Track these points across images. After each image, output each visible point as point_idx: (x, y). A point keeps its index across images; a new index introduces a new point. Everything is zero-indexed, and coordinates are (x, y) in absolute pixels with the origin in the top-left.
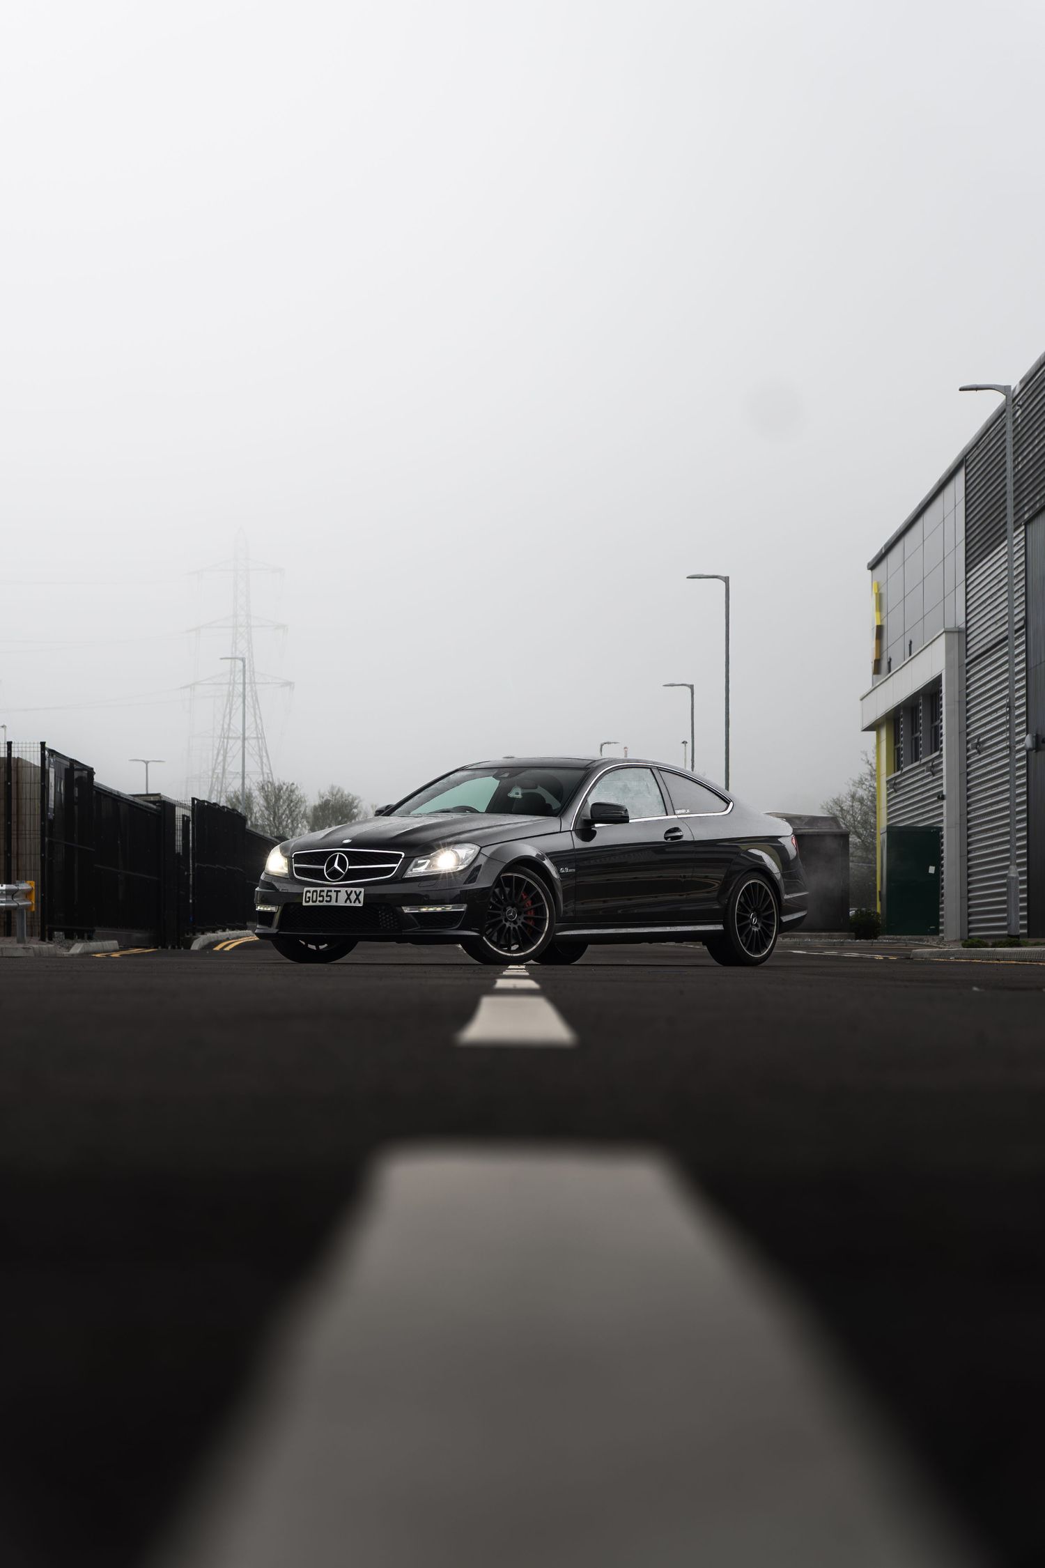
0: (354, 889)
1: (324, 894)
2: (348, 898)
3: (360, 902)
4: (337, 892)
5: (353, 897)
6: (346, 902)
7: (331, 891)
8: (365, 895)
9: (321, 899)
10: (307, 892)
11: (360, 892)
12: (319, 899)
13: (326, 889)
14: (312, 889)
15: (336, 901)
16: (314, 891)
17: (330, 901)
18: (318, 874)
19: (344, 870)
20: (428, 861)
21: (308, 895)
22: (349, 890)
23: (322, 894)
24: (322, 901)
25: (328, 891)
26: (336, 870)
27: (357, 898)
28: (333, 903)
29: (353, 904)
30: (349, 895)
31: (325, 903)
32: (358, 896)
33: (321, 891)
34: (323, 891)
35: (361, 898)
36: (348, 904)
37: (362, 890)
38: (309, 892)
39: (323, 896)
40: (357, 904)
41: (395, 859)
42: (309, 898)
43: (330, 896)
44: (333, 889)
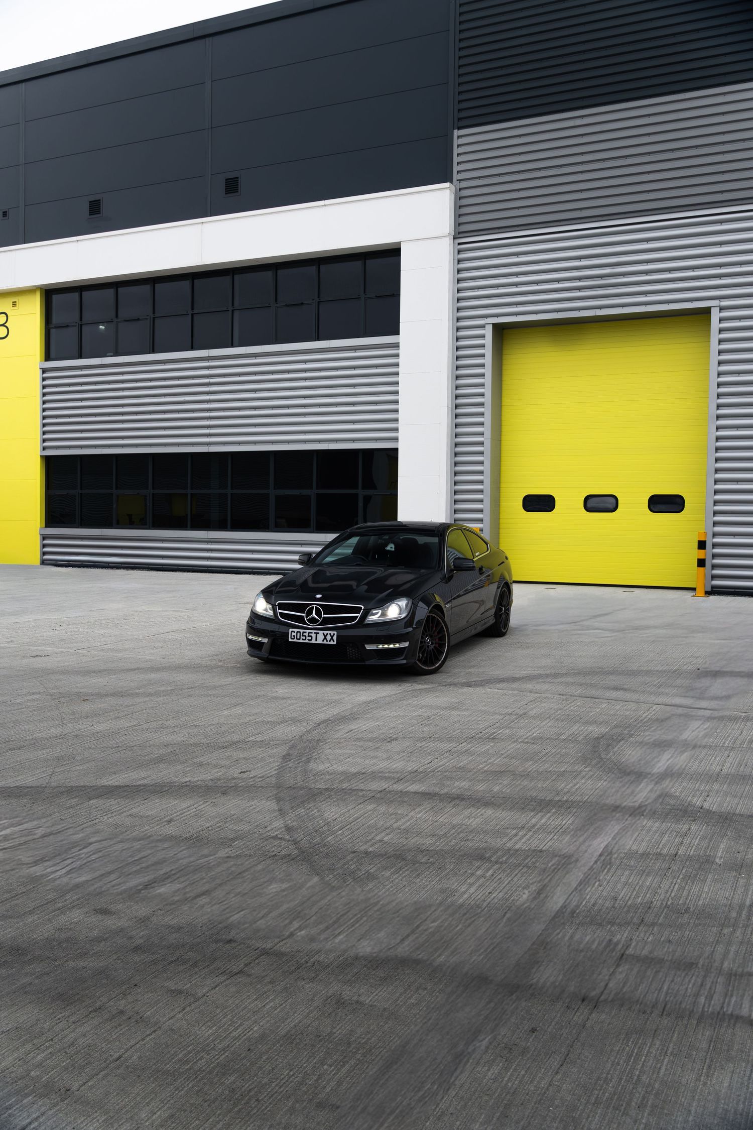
0: (329, 632)
1: (307, 634)
2: (325, 638)
3: (334, 641)
4: (317, 634)
5: (329, 637)
6: (323, 641)
7: (312, 633)
8: (337, 636)
9: (304, 638)
10: (292, 632)
11: (334, 634)
12: (302, 637)
13: (308, 631)
14: (296, 630)
15: (316, 640)
16: (297, 632)
17: (311, 640)
18: (300, 619)
19: (320, 617)
20: (380, 611)
21: (293, 634)
22: (326, 632)
23: (304, 634)
24: (305, 639)
25: (309, 633)
26: (313, 618)
27: (332, 638)
28: (314, 641)
29: (328, 643)
30: (325, 637)
31: (307, 641)
32: (332, 637)
33: (303, 632)
34: (306, 632)
35: (335, 638)
36: (325, 642)
37: (335, 633)
38: (294, 632)
39: (305, 636)
40: (332, 643)
41: (357, 610)
42: (294, 636)
43: (311, 637)
44: (313, 631)
